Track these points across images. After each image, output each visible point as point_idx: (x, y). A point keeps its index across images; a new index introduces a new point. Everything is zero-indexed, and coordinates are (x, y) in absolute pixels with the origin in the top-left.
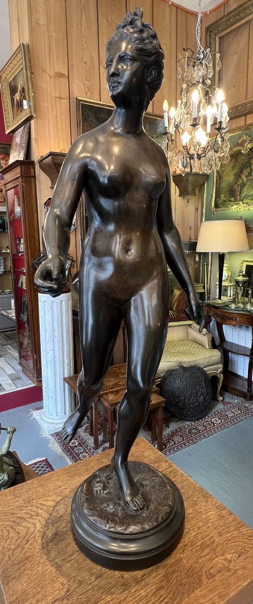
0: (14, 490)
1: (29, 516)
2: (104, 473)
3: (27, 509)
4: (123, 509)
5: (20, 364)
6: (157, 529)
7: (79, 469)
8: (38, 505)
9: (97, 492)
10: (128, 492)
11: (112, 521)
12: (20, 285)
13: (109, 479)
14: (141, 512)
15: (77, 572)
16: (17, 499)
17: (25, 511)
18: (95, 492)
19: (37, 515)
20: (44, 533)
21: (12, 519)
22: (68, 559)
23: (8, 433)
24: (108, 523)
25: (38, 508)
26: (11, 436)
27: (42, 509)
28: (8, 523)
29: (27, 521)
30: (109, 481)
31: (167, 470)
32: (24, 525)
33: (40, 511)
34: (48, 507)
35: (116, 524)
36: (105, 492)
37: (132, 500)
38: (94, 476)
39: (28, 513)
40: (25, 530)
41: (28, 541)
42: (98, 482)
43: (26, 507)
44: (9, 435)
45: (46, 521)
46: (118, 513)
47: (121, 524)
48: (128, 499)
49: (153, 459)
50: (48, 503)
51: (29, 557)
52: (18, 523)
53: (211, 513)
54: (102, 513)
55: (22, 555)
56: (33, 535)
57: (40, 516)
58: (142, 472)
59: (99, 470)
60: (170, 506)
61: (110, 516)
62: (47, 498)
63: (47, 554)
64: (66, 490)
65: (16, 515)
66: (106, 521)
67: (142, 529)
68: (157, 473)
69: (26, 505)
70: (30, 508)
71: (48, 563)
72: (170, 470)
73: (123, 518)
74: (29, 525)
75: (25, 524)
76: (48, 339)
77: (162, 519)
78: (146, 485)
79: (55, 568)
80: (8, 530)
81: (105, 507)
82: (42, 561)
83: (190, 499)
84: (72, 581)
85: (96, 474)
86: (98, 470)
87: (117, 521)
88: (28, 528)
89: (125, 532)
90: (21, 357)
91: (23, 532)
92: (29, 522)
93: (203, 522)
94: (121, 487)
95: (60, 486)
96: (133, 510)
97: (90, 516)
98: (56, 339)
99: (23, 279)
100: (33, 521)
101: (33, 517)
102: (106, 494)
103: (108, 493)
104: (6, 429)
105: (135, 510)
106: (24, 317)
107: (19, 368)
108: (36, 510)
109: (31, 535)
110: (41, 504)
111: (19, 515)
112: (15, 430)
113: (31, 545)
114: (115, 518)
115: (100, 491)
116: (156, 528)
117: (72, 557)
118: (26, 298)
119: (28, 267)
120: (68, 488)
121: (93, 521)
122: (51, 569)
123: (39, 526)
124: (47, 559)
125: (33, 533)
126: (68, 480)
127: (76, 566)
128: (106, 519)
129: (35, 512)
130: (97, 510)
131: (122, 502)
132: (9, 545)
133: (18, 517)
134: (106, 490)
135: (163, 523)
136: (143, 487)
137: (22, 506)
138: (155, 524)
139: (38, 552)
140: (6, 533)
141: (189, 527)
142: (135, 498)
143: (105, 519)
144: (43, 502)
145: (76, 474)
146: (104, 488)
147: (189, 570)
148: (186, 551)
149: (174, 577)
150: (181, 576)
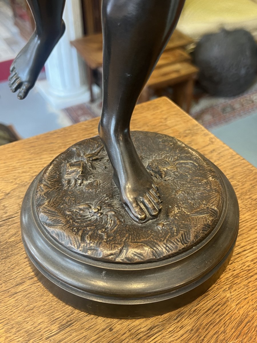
2: (87, 149)
4: (118, 214)
6: (184, 256)
7: (52, 143)
9: (69, 182)
10: (129, 186)
11: (91, 237)
13: (96, 160)
14: (153, 223)
15: (26, 315)
18: (65, 183)
22: (13, 291)
24: (83, 239)
30: (97, 164)
31: (206, 149)
35: (99, 244)
36: (85, 182)
37: (136, 200)
38: (68, 155)
42: (72, 165)
46: (106, 223)
47: (111, 242)
48: (128, 197)
49: (181, 130)
54: (74, 221)
58: (160, 150)
59: (80, 144)
60: (213, 213)
61: (88, 228)
64: (24, 174)
66: (79, 238)
67: (153, 255)
68: (188, 152)
72: (211, 148)
73: (116, 232)
77: (196, 236)
78: (166, 174)
81: (80, 210)
83: (247, 197)
84: (14, 330)
85: (72, 151)
86: (75, 145)
87: (101, 238)
89: (118, 260)
94: (116, 176)
95: (15, 168)
96: (137, 218)
97: (50, 225)
102: (87, 186)
103: (91, 185)
105: (141, 219)
114: (100, 232)
115: (76, 181)
116: (182, 253)
117: (20, 288)
120: (28, 172)
121: (54, 235)
126: (30, 159)
127: (25, 304)
128: (80, 233)
130: (64, 215)
131: (116, 202)
134: (87, 180)
135: (196, 244)
136: (161, 175)
138: (181, 246)
141: (242, 244)
142: (143, 196)
143: (77, 233)
145: (45, 151)
146: (85, 174)
147: (241, 322)
148: (235, 287)
149: (211, 333)
150: (224, 332)
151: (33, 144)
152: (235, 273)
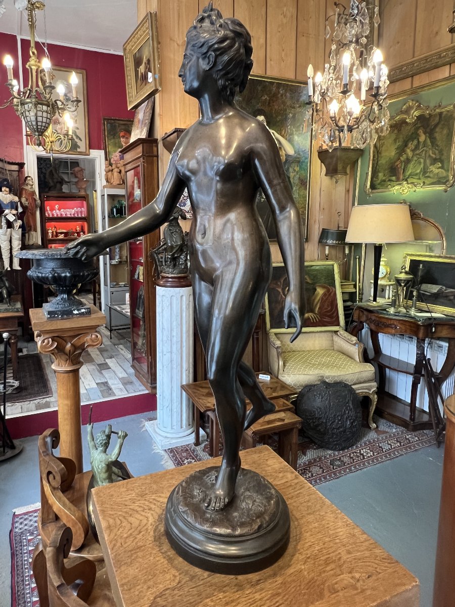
0: (127, 483)
1: (142, 509)
3: (140, 502)
5: (133, 366)
8: (151, 500)
12: (136, 277)
16: (130, 492)
17: (137, 504)
19: (150, 509)
20: (157, 527)
21: (125, 510)
23: (119, 437)
25: (151, 502)
26: (122, 441)
27: (155, 504)
28: (120, 513)
29: (139, 514)
31: (293, 481)
32: (136, 517)
33: (153, 506)
34: (161, 503)
39: (140, 507)
40: (138, 522)
41: (140, 532)
43: (139, 500)
44: (119, 440)
45: (159, 516)
49: (277, 469)
50: (161, 500)
51: (142, 547)
52: (131, 514)
53: (340, 530)
55: (134, 543)
56: (145, 528)
57: (152, 510)
62: (161, 495)
63: (160, 547)
65: (128, 507)
69: (139, 498)
70: (143, 502)
71: (160, 554)
72: (296, 481)
74: (141, 518)
75: (138, 516)
76: (165, 339)
79: (167, 560)
80: (120, 520)
82: (154, 552)
84: (184, 574)
88: (141, 520)
90: (134, 359)
91: (136, 523)
92: (142, 515)
93: (329, 537)
98: (175, 339)
99: (140, 270)
100: (146, 515)
101: (145, 511)
104: (117, 433)
106: (140, 313)
107: (132, 371)
108: (148, 504)
109: (144, 527)
110: (154, 499)
111: (131, 507)
112: (126, 435)
113: (143, 536)
118: (142, 292)
119: (147, 257)
122: (162, 560)
123: (151, 520)
124: (159, 550)
125: (145, 525)
129: (148, 506)
132: (121, 533)
133: (130, 509)
137: (135, 499)
139: (150, 544)
140: (119, 522)
144: (156, 498)
147: (310, 582)
148: (307, 563)
149: (292, 586)
150: (300, 586)
151: (183, 471)
152: (308, 556)
